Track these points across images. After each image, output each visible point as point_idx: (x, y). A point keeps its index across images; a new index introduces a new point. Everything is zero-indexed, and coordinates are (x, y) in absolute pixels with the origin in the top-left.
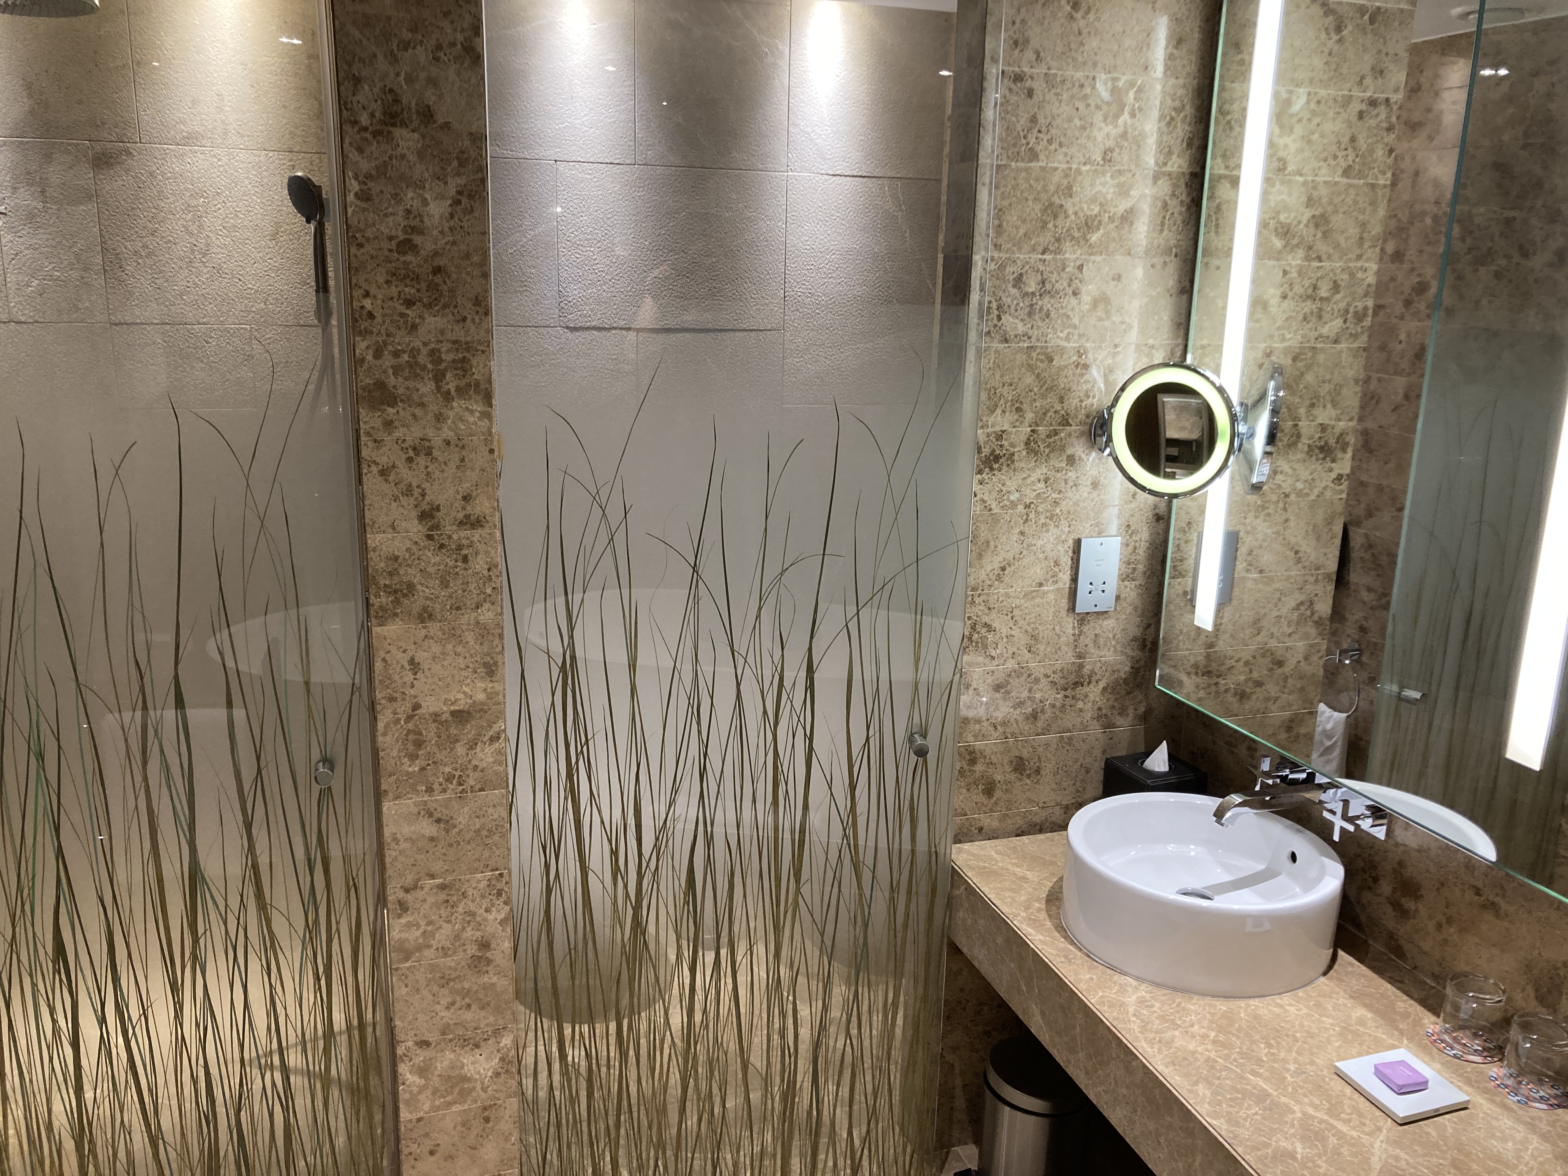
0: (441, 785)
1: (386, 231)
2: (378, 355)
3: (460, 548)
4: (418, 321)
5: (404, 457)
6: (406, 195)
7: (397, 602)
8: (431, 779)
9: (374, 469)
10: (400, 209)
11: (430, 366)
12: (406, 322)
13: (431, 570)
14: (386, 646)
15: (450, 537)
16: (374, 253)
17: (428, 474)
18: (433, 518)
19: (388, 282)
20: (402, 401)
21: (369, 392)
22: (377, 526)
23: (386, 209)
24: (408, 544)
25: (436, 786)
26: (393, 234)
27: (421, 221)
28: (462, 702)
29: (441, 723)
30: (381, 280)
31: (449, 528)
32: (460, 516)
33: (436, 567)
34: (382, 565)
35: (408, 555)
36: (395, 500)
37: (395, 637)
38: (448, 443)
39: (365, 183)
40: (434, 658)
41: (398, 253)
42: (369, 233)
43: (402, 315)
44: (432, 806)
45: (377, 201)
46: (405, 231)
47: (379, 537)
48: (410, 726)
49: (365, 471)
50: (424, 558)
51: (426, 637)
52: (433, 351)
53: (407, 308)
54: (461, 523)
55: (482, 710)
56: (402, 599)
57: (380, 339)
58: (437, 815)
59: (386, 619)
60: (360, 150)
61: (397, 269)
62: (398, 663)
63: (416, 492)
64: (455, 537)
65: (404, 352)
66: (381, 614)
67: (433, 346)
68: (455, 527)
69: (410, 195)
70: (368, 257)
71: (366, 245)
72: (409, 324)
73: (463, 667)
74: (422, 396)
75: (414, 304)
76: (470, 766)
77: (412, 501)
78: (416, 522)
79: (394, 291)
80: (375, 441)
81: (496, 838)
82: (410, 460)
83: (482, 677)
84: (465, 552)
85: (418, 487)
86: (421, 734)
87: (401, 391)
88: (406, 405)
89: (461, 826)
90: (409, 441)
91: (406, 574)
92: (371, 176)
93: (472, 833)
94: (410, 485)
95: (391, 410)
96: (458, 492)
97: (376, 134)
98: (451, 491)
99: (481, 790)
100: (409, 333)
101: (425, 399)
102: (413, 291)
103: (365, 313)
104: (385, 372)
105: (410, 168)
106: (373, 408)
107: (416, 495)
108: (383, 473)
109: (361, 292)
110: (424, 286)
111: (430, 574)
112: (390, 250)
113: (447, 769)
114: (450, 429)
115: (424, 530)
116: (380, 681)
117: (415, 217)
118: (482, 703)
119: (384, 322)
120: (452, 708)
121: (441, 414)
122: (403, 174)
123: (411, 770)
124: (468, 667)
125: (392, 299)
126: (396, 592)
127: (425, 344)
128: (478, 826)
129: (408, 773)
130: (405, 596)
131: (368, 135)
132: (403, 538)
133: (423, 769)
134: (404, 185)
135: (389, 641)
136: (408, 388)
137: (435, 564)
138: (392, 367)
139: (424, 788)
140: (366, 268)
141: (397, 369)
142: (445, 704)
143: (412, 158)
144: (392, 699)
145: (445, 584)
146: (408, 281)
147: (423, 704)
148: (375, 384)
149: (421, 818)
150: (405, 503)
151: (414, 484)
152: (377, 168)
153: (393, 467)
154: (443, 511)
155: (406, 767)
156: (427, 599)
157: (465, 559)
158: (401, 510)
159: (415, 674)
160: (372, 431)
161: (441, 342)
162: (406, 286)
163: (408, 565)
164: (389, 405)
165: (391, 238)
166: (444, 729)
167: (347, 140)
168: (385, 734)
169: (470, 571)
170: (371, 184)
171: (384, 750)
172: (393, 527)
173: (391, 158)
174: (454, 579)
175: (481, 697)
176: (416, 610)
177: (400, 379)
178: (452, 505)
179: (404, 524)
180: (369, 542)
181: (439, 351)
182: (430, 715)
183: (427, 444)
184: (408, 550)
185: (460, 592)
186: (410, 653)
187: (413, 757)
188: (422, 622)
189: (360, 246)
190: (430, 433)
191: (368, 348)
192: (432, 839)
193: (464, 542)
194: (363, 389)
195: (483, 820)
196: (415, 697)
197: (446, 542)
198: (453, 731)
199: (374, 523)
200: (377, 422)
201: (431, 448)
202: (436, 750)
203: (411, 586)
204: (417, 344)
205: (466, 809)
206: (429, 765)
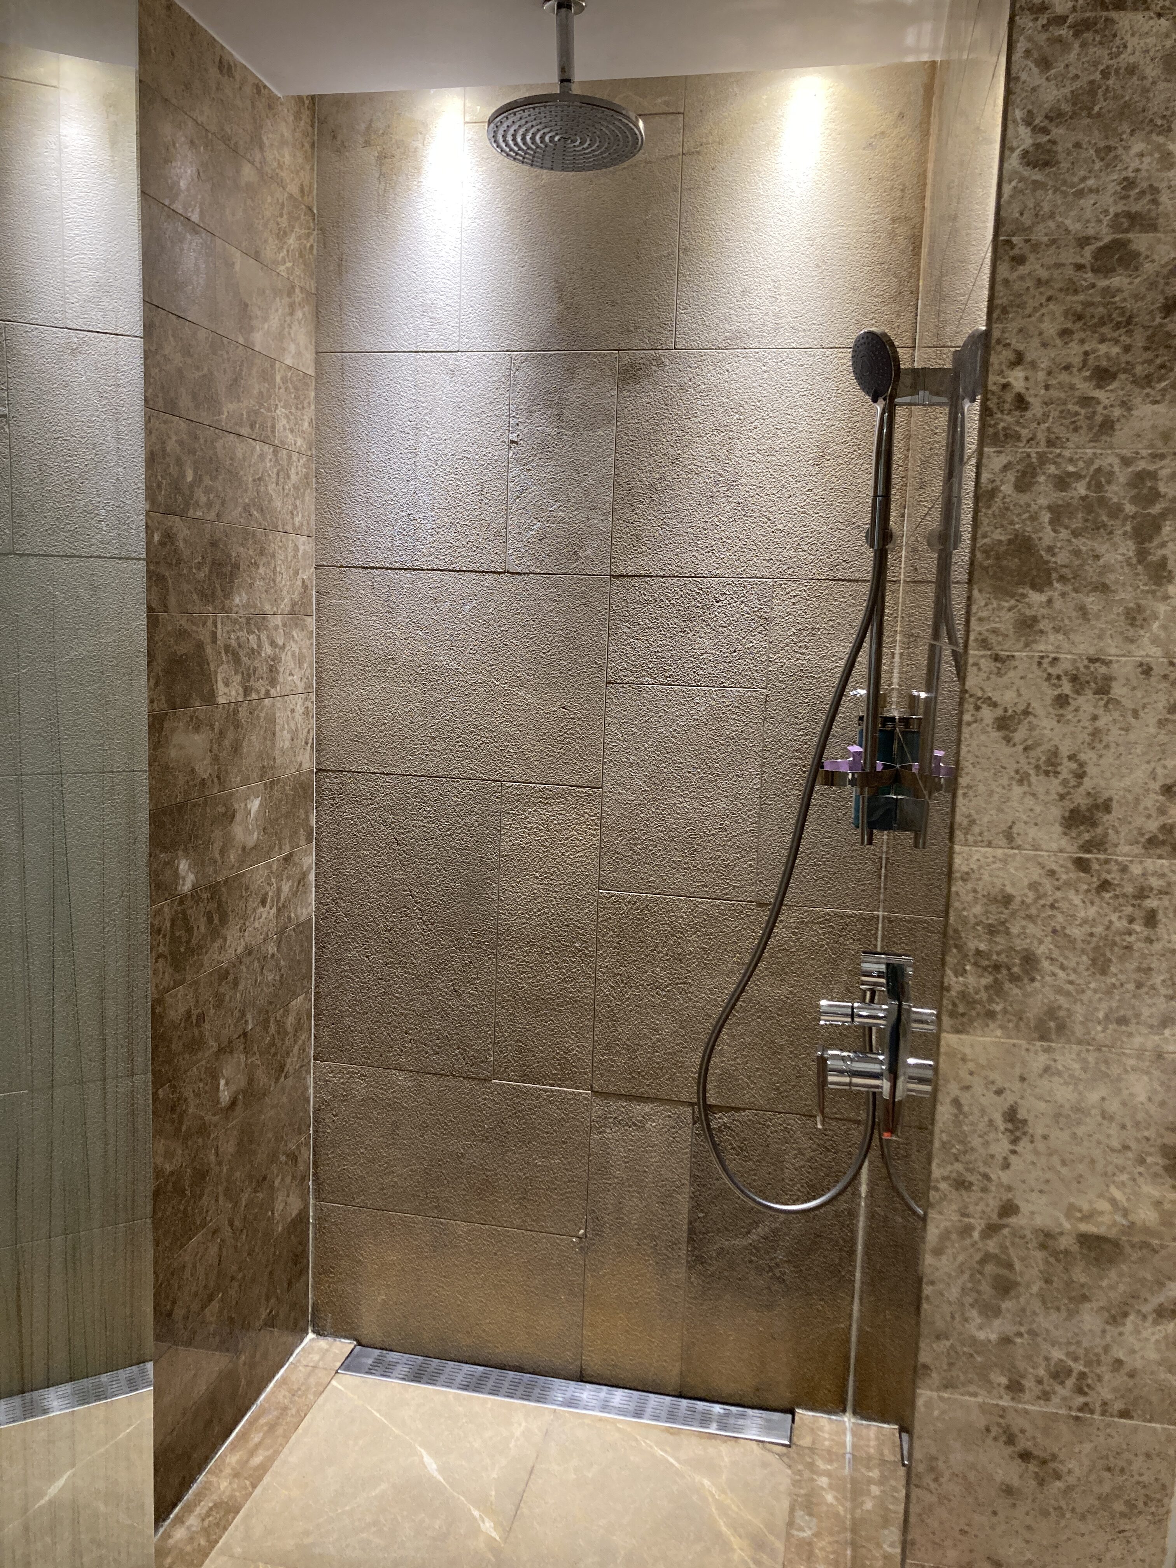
0: (1040, 1382)
1: (1075, 227)
2: (1025, 482)
3: (1142, 893)
4: (1117, 412)
5: (1051, 693)
6: (1127, 148)
7: (996, 988)
8: (1021, 1365)
9: (987, 714)
10: (1111, 180)
11: (1129, 508)
12: (1090, 417)
13: (1076, 932)
14: (963, 1073)
15: (1124, 869)
16: (1044, 274)
17: (1096, 733)
18: (1094, 824)
19: (1065, 333)
20: (1062, 578)
21: (998, 558)
22: (976, 829)
23: (1084, 179)
24: (1036, 874)
25: (1028, 1383)
26: (1091, 232)
27: (1155, 202)
28: (1106, 1219)
29: (1055, 1254)
30: (1050, 328)
31: (1126, 849)
32: (1153, 826)
33: (1086, 929)
34: (978, 909)
35: (1031, 895)
36: (1021, 782)
37: (983, 1061)
38: (1147, 670)
39: (1045, 131)
40: (1057, 1116)
41: (1095, 271)
42: (1040, 235)
43: (1086, 401)
44: (1018, 1423)
45: (1065, 165)
46: (1115, 225)
47: (980, 853)
48: (992, 1246)
49: (967, 717)
50: (1063, 905)
51: (1047, 1069)
52: (1140, 477)
53: (1099, 387)
54: (1152, 842)
55: (1145, 1245)
56: (1007, 985)
57: (1033, 451)
58: (1023, 1444)
59: (971, 1021)
60: (1045, 64)
61: (1088, 304)
62: (983, 1112)
63: (1067, 768)
64: (1136, 869)
65: (1078, 476)
66: (961, 1009)
67: (1142, 465)
68: (1137, 850)
69: (1138, 147)
70: (1030, 283)
71: (1032, 257)
72: (1099, 419)
73: (1115, 1144)
74: (1107, 569)
75: (1114, 376)
76: (1106, 1359)
77: (1055, 785)
78: (1058, 829)
79: (1074, 351)
80: (996, 658)
81: (1142, 1522)
82: (1062, 701)
83: (1156, 1175)
84: (1151, 903)
85: (1072, 758)
86: (1010, 1266)
87: (1062, 558)
88: (1068, 588)
89: (1071, 1480)
90: (1066, 662)
91: (1023, 934)
92: (1060, 115)
93: (1092, 1500)
94: (1055, 753)
95: (1036, 598)
96: (1153, 776)
97: (1082, 27)
98: (1140, 774)
99: (1125, 1414)
100: (1095, 439)
101: (1110, 578)
102: (1116, 350)
103: (1009, 397)
104: (1033, 518)
105: (1145, 91)
106: (1002, 591)
107: (1065, 773)
108: (1004, 724)
109: (1007, 355)
110: (1139, 339)
111: (1072, 941)
112: (1080, 267)
113: (1057, 1354)
114: (1155, 641)
115: (1072, 849)
116: (944, 1144)
117: (1143, 193)
118: (1147, 1231)
119: (1046, 415)
120: (1085, 1228)
121: (1139, 608)
122: (1127, 105)
123: (981, 1335)
124: (1126, 1148)
125: (1067, 368)
126: (997, 967)
127: (1126, 462)
128: (1106, 1488)
129: (974, 1340)
130: (1014, 979)
131: (1063, 32)
132: (1028, 859)
133: (1006, 1340)
134: (1126, 127)
135: (971, 1065)
136: (1077, 553)
137: (1085, 921)
138: (1050, 508)
139: (1003, 1380)
140: (1022, 305)
141: (1058, 514)
142: (1068, 1215)
143: (1152, 71)
144: (961, 1184)
145: (1100, 965)
146: (1106, 330)
147: (1024, 1208)
148: (1010, 542)
149: (989, 1441)
150: (1041, 790)
151: (1065, 751)
152: (1075, 98)
153: (1026, 713)
154: (1117, 812)
155: (972, 1328)
156: (1060, 991)
157: (1151, 919)
158: (1029, 801)
159: (1015, 1141)
160: (993, 639)
161: (1162, 457)
162: (1102, 341)
163: (1029, 917)
164: (1033, 587)
165: (1083, 242)
166: (1060, 1267)
167: (1021, 45)
168: (938, 1252)
169: (1157, 947)
170: (1057, 132)
171: (932, 1283)
172: (1009, 837)
173: (1105, 74)
174: (1122, 959)
175: (1146, 1215)
176: (1034, 1010)
177: (1064, 534)
178: (1137, 801)
179: (1032, 832)
180: (957, 860)
181: (1153, 475)
182: (1037, 1231)
183: (1103, 670)
184: (1034, 886)
185: (1131, 986)
186: (1010, 1099)
187: (990, 1311)
188: (1042, 1038)
189: (1019, 260)
190: (1112, 648)
191: (1006, 468)
192: (1008, 1491)
193: (1155, 882)
194: (986, 552)
195: (1120, 1479)
196: (1009, 1189)
197: (1114, 876)
198: (1079, 1275)
199: (972, 822)
200: (1005, 620)
201: (1109, 679)
202: (1036, 1305)
203: (1029, 960)
204: (1110, 460)
205: (1087, 1447)
206: (1020, 1334)
